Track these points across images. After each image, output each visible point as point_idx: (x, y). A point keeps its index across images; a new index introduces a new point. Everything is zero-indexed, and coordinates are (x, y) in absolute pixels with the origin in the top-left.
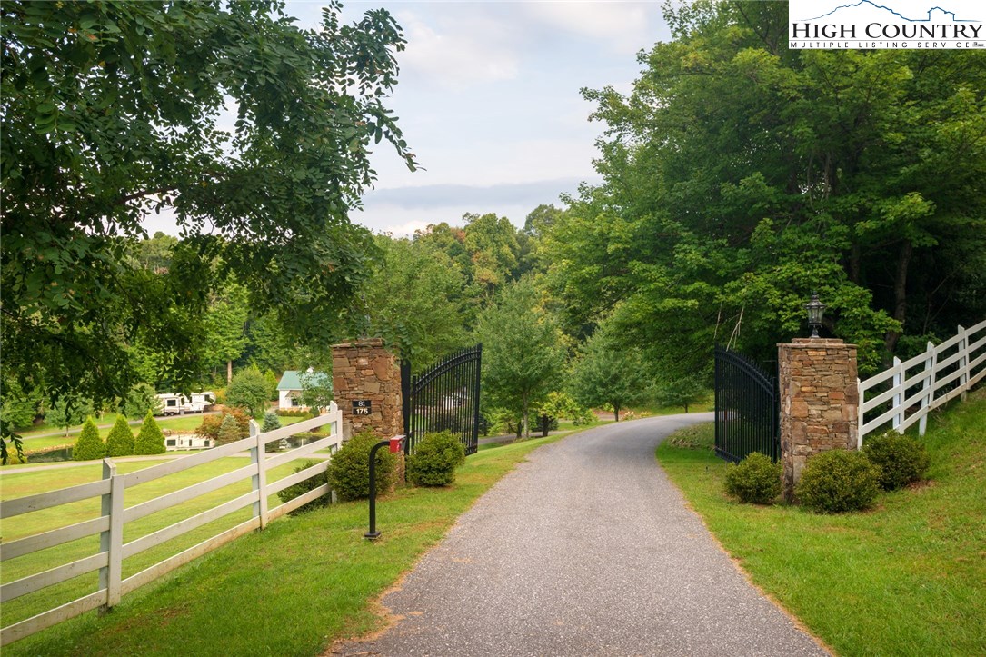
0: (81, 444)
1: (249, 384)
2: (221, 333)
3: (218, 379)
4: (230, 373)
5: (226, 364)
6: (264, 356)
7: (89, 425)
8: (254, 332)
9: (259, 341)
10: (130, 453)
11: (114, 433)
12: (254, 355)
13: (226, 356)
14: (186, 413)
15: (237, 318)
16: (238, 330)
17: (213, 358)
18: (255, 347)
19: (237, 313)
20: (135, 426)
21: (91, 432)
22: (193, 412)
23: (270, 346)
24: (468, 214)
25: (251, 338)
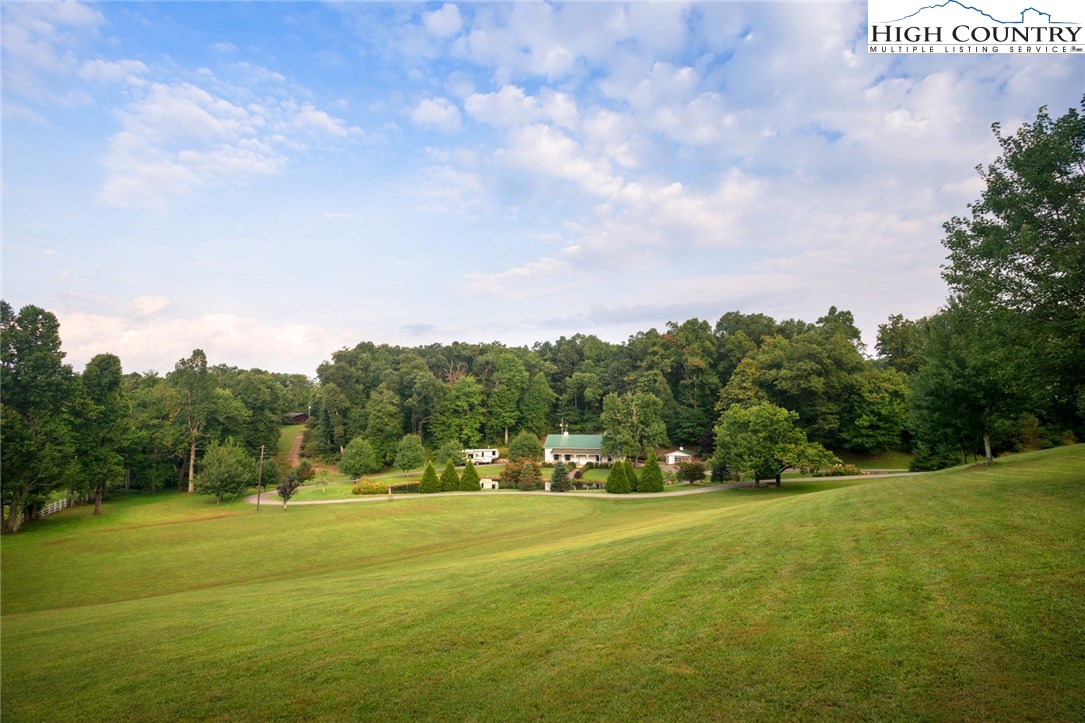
0: (425, 481)
1: (526, 443)
2: (501, 407)
3: (499, 440)
4: (506, 436)
5: (504, 429)
6: (530, 425)
7: (430, 467)
8: (523, 407)
9: (526, 414)
10: (457, 489)
11: (445, 474)
12: (522, 424)
13: (505, 424)
14: (480, 464)
15: (512, 397)
16: (513, 405)
17: (496, 425)
18: (523, 418)
19: (513, 393)
20: (439, 472)
21: (430, 472)
22: (484, 463)
23: (534, 418)
24: (669, 322)
25: (521, 411)
